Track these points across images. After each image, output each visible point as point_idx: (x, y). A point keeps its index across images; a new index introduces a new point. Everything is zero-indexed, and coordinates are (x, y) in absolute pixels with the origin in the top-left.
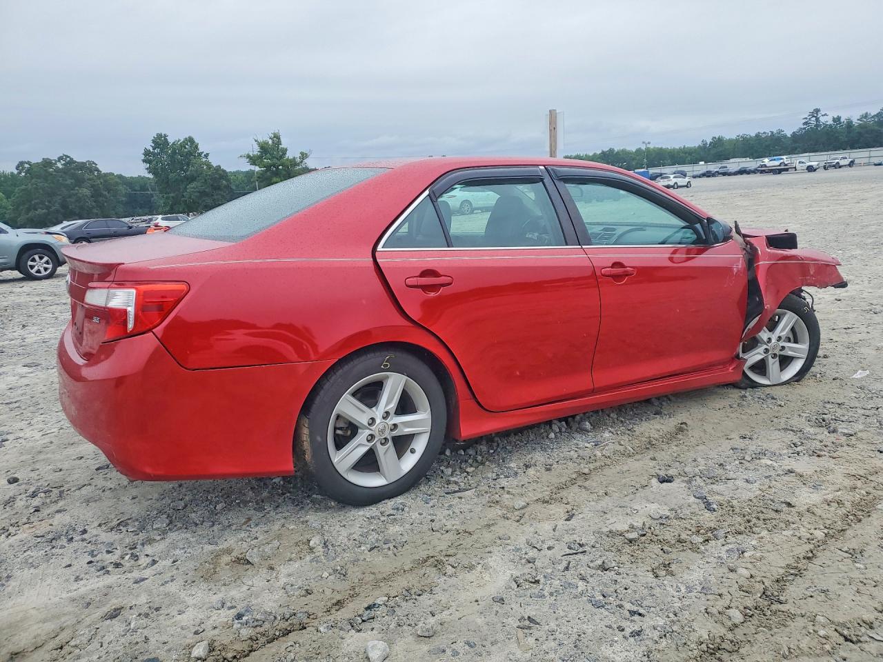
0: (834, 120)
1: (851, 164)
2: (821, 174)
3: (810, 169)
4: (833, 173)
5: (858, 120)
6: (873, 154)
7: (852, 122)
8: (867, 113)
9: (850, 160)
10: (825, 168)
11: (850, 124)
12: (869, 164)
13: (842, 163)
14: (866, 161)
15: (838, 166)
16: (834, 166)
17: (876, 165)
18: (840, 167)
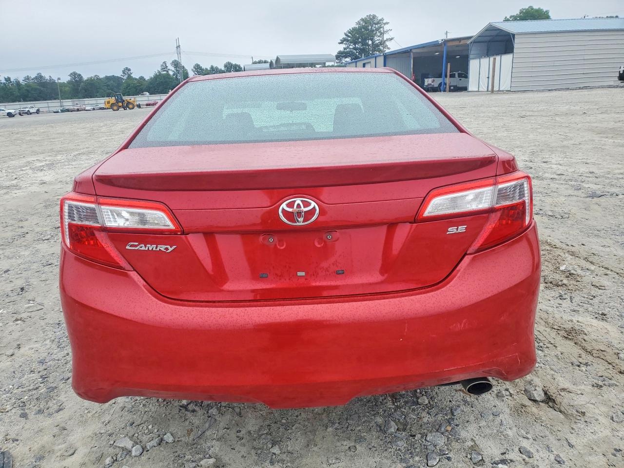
0: (6, 79)
1: (38, 112)
2: (18, 119)
3: (10, 115)
4: (26, 118)
5: (23, 80)
6: (50, 105)
7: (19, 82)
8: (28, 76)
9: (36, 109)
10: (20, 114)
11: (18, 83)
12: (49, 112)
13: (32, 111)
14: (47, 109)
15: (29, 113)
16: (26, 113)
17: (54, 112)
18: (31, 114)
